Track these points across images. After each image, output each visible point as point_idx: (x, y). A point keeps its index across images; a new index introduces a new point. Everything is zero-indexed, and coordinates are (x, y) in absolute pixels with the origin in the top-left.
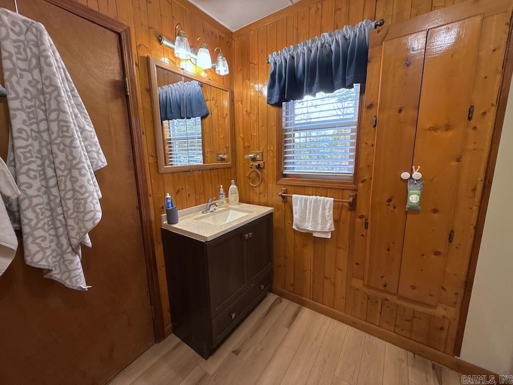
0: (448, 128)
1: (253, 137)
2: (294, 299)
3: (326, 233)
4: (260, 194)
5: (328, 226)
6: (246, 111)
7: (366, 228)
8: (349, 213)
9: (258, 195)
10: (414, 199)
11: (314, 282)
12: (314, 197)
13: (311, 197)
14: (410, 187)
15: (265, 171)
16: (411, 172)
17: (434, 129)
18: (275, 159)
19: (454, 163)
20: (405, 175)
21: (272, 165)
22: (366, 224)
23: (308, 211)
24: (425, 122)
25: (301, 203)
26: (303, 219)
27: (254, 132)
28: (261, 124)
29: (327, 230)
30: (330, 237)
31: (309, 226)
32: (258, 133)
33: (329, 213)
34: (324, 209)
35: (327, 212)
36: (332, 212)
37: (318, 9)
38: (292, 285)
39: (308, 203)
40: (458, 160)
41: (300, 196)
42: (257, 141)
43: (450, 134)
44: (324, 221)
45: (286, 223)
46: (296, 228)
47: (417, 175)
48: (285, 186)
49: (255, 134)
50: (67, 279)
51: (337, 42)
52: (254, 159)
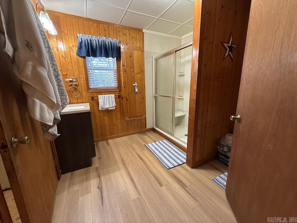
0: (139, 74)
1: (69, 70)
2: (103, 140)
3: (114, 107)
4: (78, 98)
5: (114, 105)
6: (62, 56)
7: (127, 101)
8: (118, 99)
9: (76, 99)
10: (137, 90)
11: (110, 128)
12: (107, 95)
13: (106, 95)
14: (135, 87)
15: (79, 87)
16: (135, 84)
17: (137, 73)
18: (85, 82)
19: (141, 81)
20: (134, 85)
21: (84, 84)
22: (127, 99)
23: (106, 101)
24: (136, 72)
25: (103, 98)
26: (104, 104)
27: (69, 67)
28: (74, 64)
29: (113, 106)
30: (115, 108)
31: (107, 106)
32: (72, 68)
33: (114, 100)
34: (112, 98)
35: (113, 99)
36: (114, 99)
37: (98, 26)
38: (101, 135)
39: (105, 98)
40: (142, 81)
41: (102, 96)
42: (72, 72)
43: (140, 75)
44: (113, 103)
45: (95, 109)
46: (101, 109)
47: (136, 84)
48: (92, 93)
49: (70, 69)
50: (54, 131)
51: (108, 42)
52: (71, 81)
